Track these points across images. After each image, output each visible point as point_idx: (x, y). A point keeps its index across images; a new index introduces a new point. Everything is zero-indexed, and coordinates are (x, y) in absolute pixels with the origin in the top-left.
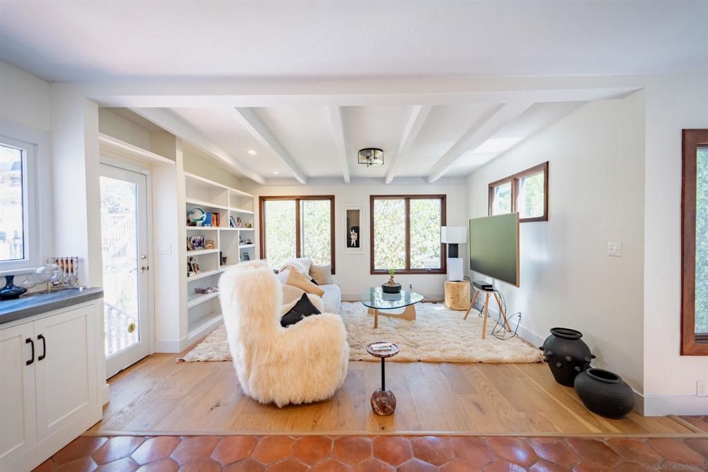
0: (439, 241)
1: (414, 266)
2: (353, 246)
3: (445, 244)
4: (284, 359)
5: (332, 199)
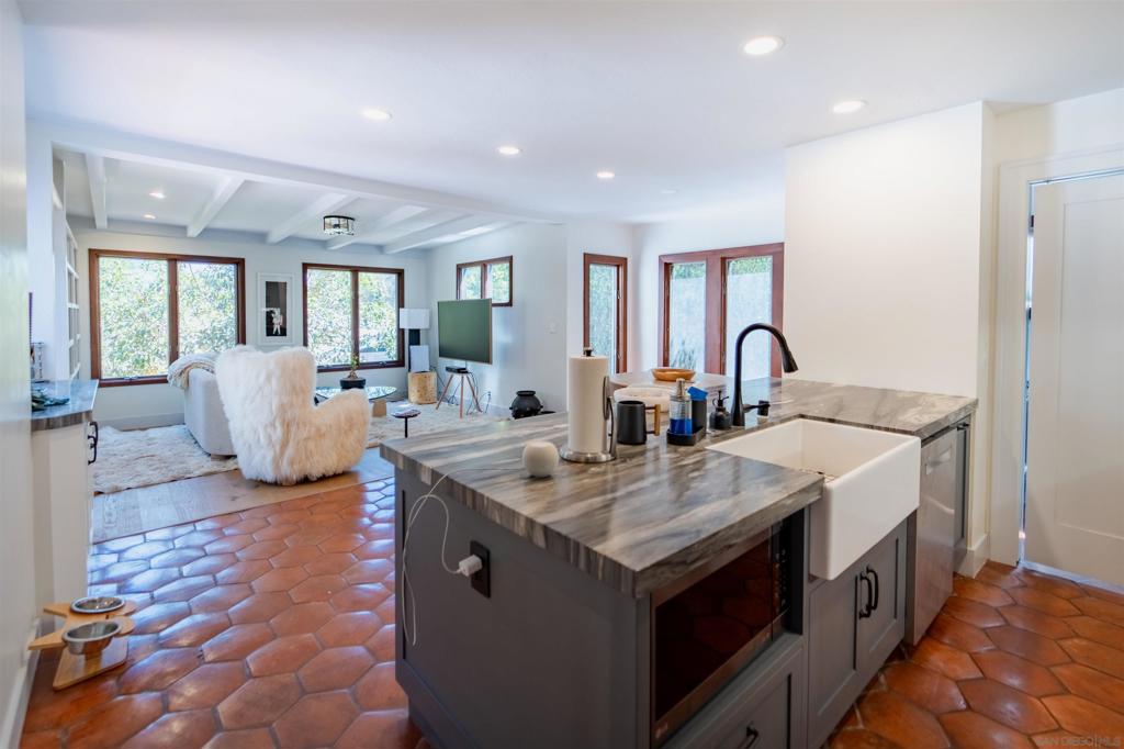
0: (395, 327)
1: (363, 360)
2: (276, 334)
3: (403, 330)
4: (322, 432)
5: (239, 263)
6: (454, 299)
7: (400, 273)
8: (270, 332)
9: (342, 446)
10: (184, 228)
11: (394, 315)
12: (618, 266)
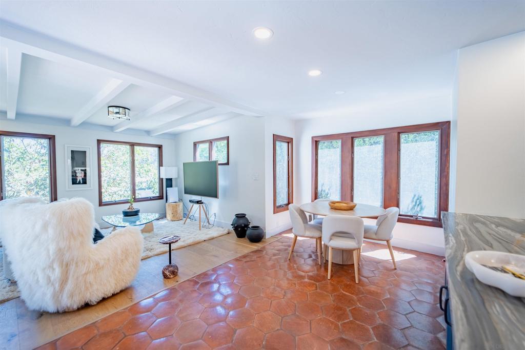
0: (157, 177)
1: (138, 196)
2: (79, 183)
4: (101, 265)
5: (51, 138)
6: (193, 161)
7: (160, 147)
8: (74, 182)
9: (119, 272)
10: (5, 113)
11: (157, 172)
12: (288, 143)
